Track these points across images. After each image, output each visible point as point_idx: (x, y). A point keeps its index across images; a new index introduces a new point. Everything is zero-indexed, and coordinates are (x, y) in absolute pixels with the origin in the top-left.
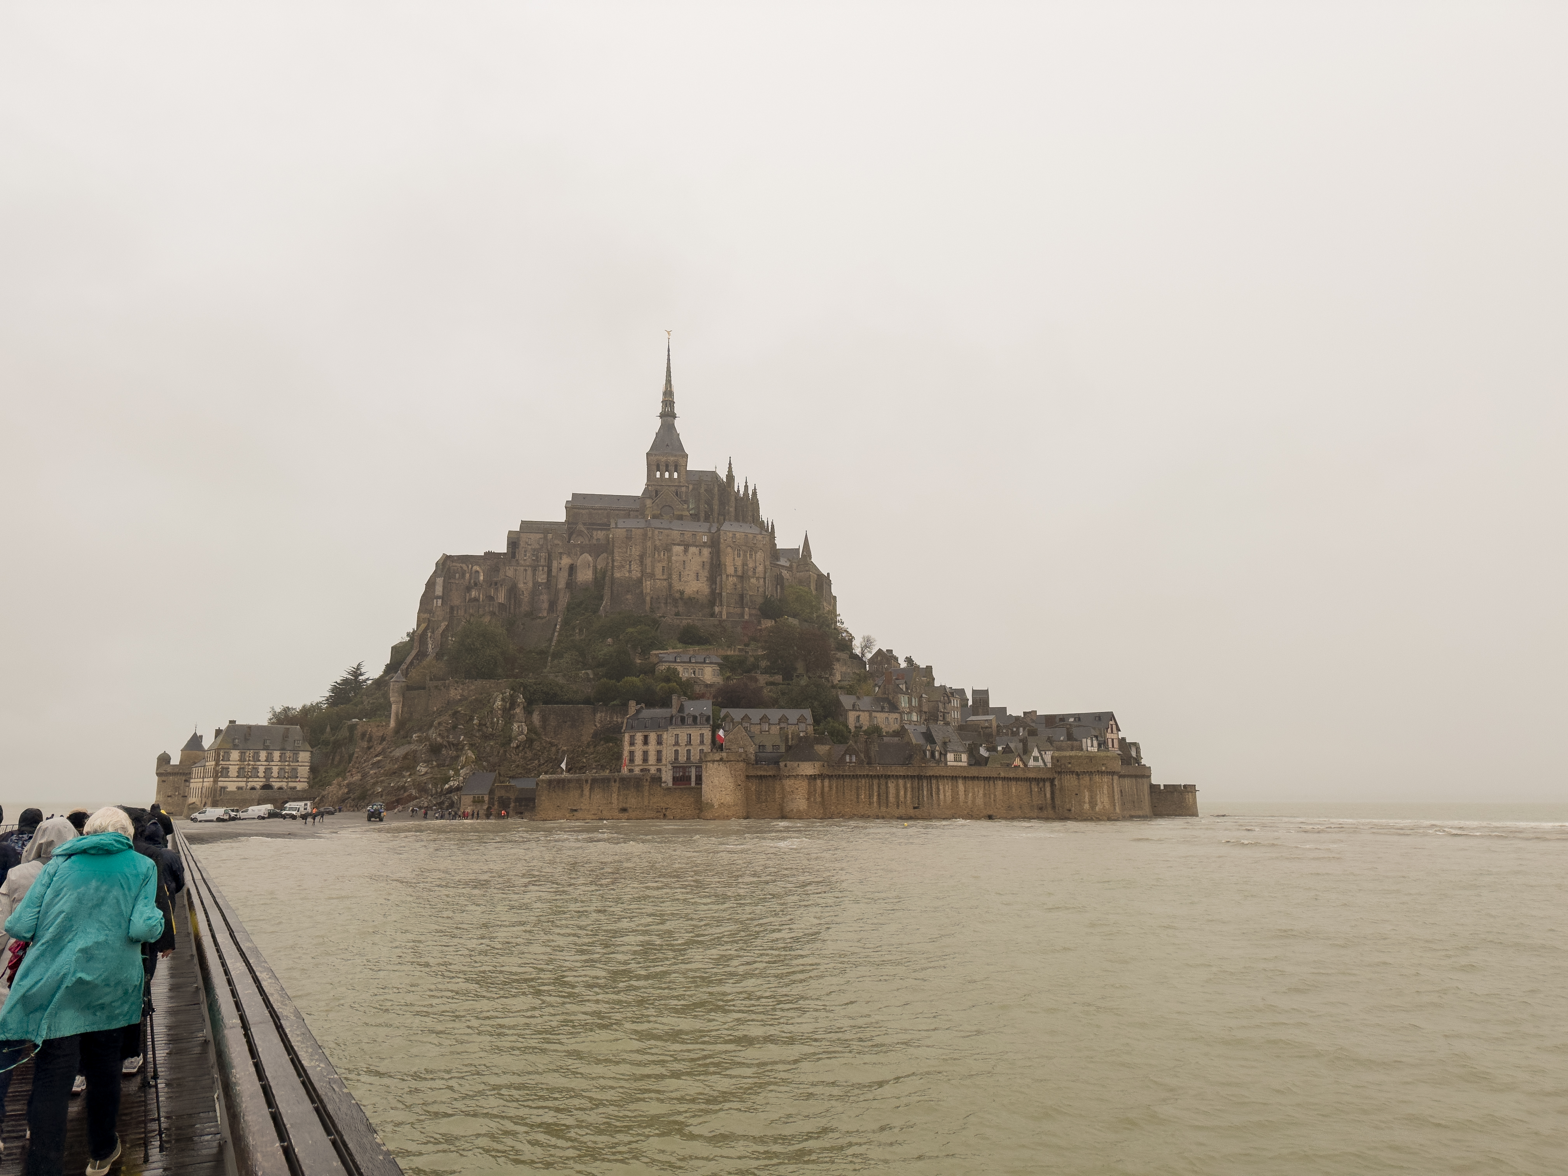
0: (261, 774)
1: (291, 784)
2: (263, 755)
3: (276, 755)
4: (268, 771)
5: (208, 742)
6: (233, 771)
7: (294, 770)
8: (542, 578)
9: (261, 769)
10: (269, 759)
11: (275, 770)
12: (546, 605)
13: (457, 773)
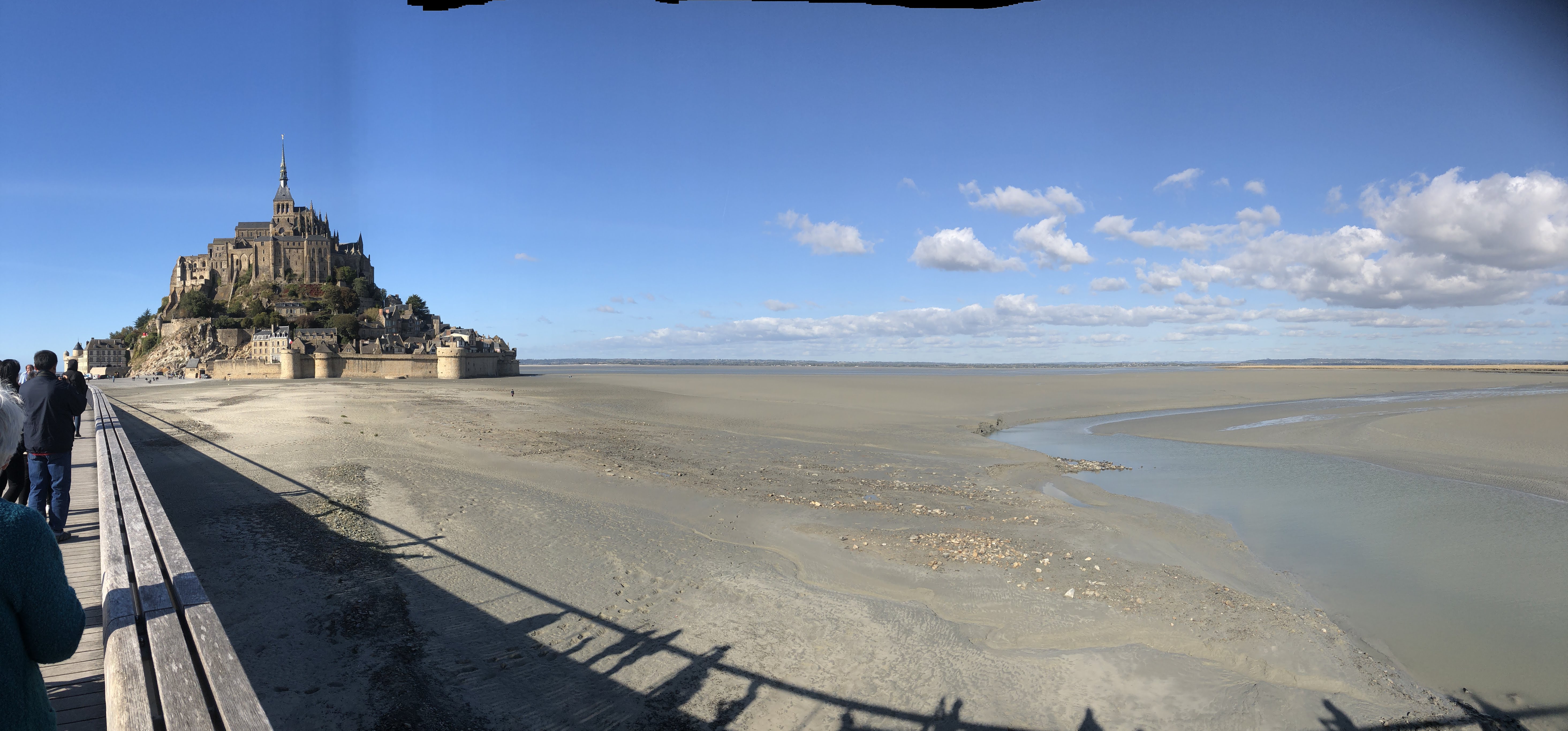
0: (106, 360)
1: (119, 364)
2: (106, 352)
3: (112, 352)
4: (109, 359)
5: (84, 346)
6: (95, 359)
7: (120, 359)
8: (224, 266)
9: (106, 358)
10: (109, 354)
11: (112, 358)
12: (227, 280)
13: (184, 359)
